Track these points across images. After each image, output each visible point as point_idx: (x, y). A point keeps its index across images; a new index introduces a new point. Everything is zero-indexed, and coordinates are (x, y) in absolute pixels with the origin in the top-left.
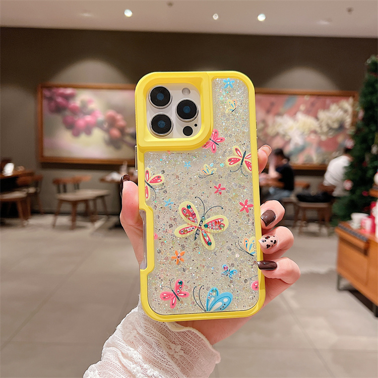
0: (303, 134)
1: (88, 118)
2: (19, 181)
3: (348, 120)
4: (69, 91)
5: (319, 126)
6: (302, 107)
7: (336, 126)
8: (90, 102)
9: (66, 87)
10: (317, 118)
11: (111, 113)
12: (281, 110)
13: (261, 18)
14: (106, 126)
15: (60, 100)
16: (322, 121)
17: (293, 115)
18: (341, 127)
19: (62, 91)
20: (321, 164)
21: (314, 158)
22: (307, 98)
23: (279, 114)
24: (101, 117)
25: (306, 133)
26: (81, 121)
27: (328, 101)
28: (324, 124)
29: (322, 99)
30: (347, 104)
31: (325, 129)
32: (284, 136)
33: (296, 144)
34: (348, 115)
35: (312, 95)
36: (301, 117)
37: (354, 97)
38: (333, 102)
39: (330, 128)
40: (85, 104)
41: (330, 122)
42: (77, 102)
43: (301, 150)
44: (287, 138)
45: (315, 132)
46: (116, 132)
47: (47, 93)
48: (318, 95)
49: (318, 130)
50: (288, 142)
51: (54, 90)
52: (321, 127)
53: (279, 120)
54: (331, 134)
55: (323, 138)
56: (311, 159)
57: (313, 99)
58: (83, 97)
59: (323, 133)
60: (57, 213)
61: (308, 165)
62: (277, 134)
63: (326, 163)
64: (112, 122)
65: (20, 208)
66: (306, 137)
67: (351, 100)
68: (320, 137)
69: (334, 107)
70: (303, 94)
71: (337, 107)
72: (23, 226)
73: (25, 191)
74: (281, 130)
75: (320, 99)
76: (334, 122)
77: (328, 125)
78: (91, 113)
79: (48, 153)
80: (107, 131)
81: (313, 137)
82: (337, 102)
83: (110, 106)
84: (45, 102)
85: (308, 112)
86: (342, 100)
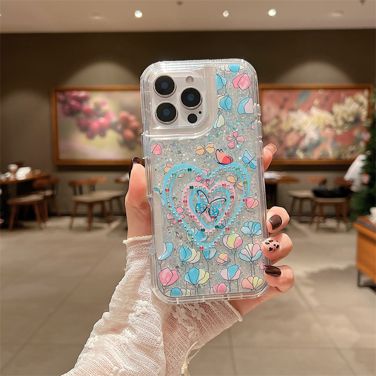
0: (317, 129)
1: (102, 120)
2: (36, 184)
3: (364, 113)
4: (82, 94)
5: (334, 120)
6: (316, 102)
7: (351, 119)
8: (103, 104)
9: (79, 90)
10: (332, 112)
11: (124, 114)
12: (295, 105)
13: (272, 13)
14: (119, 127)
15: (73, 103)
16: (337, 116)
17: (307, 110)
18: (357, 120)
19: (75, 94)
20: (337, 159)
21: (330, 152)
22: (320, 92)
23: (293, 110)
24: (114, 119)
25: (320, 128)
26: (95, 124)
27: (343, 94)
28: (339, 118)
29: (336, 93)
30: (362, 97)
31: (340, 123)
32: (299, 131)
33: (311, 139)
34: (363, 108)
35: (326, 89)
36: (315, 111)
37: (369, 89)
38: (348, 95)
39: (346, 122)
40: (98, 107)
41: (345, 116)
42: (91, 105)
43: (316, 145)
44: (302, 133)
45: (330, 126)
46: (129, 133)
47: (61, 97)
48: (332, 89)
49: (333, 124)
50: (304, 137)
51: (68, 94)
52: (336, 121)
53: (293, 115)
54: (346, 128)
55: (339, 132)
56: (325, 153)
57: (327, 93)
58: (96, 100)
59: (338, 127)
60: (74, 215)
61: (323, 160)
62: (292, 130)
63: (343, 157)
64: (125, 123)
65: (37, 211)
66: (321, 131)
67: (366, 92)
68: (335, 131)
69: (348, 100)
70: (317, 89)
71: (352, 100)
72: (41, 229)
73: (41, 194)
74: (295, 126)
75: (334, 93)
76: (349, 116)
77: (343, 119)
78: (105, 115)
79: (63, 156)
80: (121, 132)
81: (328, 131)
82: (352, 95)
83: (124, 108)
84: (59, 106)
85: (322, 107)
86: (358, 93)
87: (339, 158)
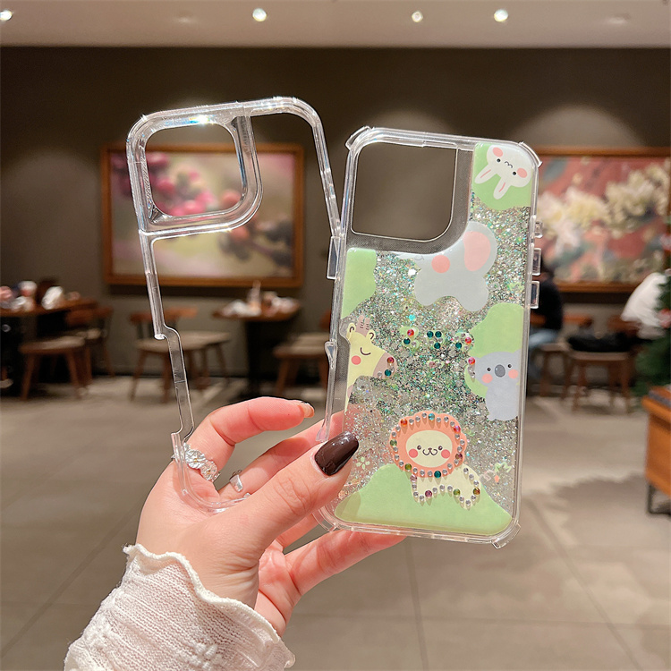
0: (578, 227)
1: (191, 205)
2: (71, 318)
3: (663, 200)
4: (156, 158)
5: (607, 212)
6: (577, 179)
7: (639, 211)
8: (194, 176)
9: (151, 150)
10: (604, 198)
11: (231, 194)
13: (501, 16)
16: (614, 204)
17: (560, 193)
18: (650, 212)
20: (612, 283)
21: (599, 269)
22: (585, 162)
24: (213, 203)
25: (583, 225)
27: (625, 166)
28: (617, 209)
29: (613, 163)
30: (658, 172)
31: (620, 218)
33: (566, 246)
34: (662, 190)
35: (594, 155)
36: (574, 195)
38: (635, 168)
39: (629, 216)
40: (184, 181)
41: (629, 205)
42: (171, 177)
43: (576, 256)
44: (550, 234)
45: (601, 223)
47: (118, 162)
48: (607, 156)
49: (607, 219)
50: (553, 241)
52: (611, 213)
54: (629, 226)
55: (617, 234)
56: (591, 272)
57: (597, 163)
58: (181, 168)
59: (615, 226)
60: (138, 374)
61: (587, 284)
63: (623, 279)
65: (72, 366)
66: (585, 231)
67: (667, 163)
68: (610, 232)
69: (635, 177)
70: (579, 155)
71: (642, 177)
72: (79, 398)
73: (80, 336)
75: (610, 163)
76: (636, 205)
77: (624, 210)
78: (196, 195)
79: (121, 269)
81: (597, 231)
82: (641, 168)
83: (229, 183)
84: (115, 178)
85: (587, 188)
86: (652, 163)
87: (616, 281)
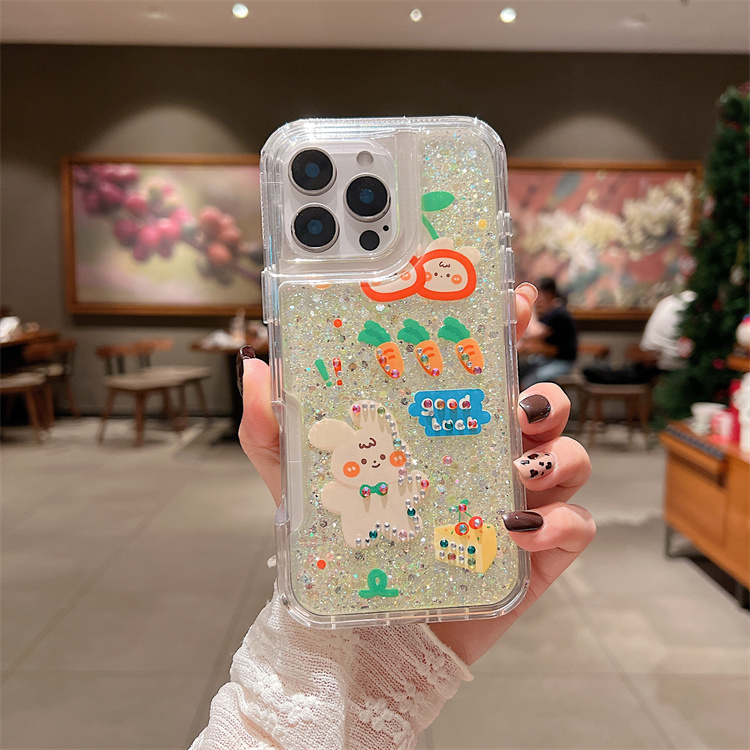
0: (593, 248)
1: (165, 224)
2: (29, 352)
3: (684, 219)
4: (125, 170)
5: (625, 231)
6: (592, 195)
7: (659, 231)
8: (168, 191)
9: (119, 162)
10: (621, 216)
11: (210, 212)
12: (550, 200)
13: (508, 16)
14: (200, 239)
15: (107, 188)
16: (632, 223)
17: (574, 210)
18: (671, 232)
19: (110, 170)
20: (632, 308)
21: (617, 294)
22: (601, 177)
23: (546, 210)
24: (190, 222)
25: (600, 246)
26: (151, 231)
27: (643, 181)
28: (635, 227)
29: (631, 178)
30: (682, 187)
31: (638, 238)
32: (557, 253)
33: (581, 269)
34: (683, 209)
35: (611, 170)
36: (589, 214)
37: (694, 172)
38: (654, 184)
39: (648, 236)
40: (157, 197)
41: (647, 223)
42: (142, 193)
43: (590, 280)
44: (562, 257)
45: (618, 244)
46: (220, 251)
47: (81, 175)
48: (624, 170)
49: (625, 239)
50: (565, 265)
51: (96, 169)
52: (630, 233)
53: (546, 221)
54: (650, 247)
55: (635, 256)
56: (608, 297)
57: (613, 178)
58: (153, 182)
59: (634, 246)
60: (106, 415)
61: (604, 311)
62: (543, 250)
63: (643, 305)
64: (212, 231)
65: (32, 407)
66: (601, 253)
67: (689, 179)
68: (628, 254)
69: (654, 194)
70: (594, 169)
71: (662, 194)
72: (40, 442)
73: (40, 372)
74: (550, 241)
75: (627, 179)
76: (655, 223)
77: (644, 231)
78: (170, 213)
79: (85, 296)
80: (203, 249)
81: (614, 253)
82: (661, 184)
83: (209, 199)
84: (78, 194)
85: (603, 205)
86: (672, 179)
87: (634, 308)
